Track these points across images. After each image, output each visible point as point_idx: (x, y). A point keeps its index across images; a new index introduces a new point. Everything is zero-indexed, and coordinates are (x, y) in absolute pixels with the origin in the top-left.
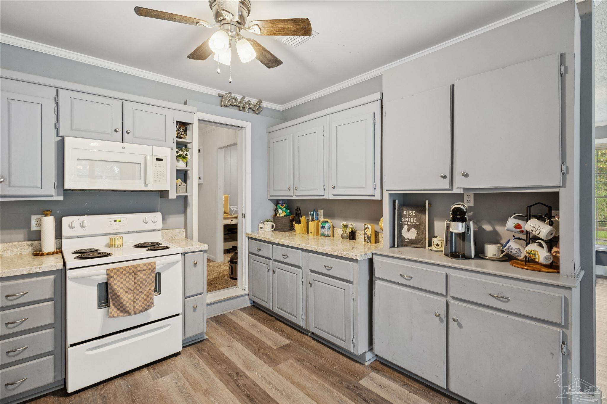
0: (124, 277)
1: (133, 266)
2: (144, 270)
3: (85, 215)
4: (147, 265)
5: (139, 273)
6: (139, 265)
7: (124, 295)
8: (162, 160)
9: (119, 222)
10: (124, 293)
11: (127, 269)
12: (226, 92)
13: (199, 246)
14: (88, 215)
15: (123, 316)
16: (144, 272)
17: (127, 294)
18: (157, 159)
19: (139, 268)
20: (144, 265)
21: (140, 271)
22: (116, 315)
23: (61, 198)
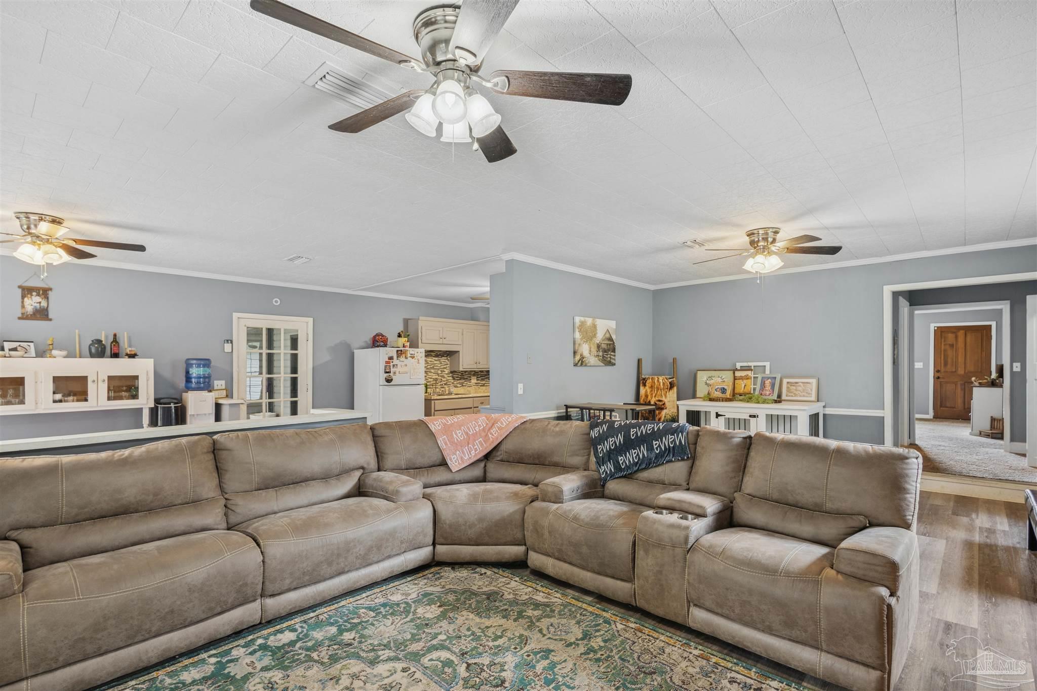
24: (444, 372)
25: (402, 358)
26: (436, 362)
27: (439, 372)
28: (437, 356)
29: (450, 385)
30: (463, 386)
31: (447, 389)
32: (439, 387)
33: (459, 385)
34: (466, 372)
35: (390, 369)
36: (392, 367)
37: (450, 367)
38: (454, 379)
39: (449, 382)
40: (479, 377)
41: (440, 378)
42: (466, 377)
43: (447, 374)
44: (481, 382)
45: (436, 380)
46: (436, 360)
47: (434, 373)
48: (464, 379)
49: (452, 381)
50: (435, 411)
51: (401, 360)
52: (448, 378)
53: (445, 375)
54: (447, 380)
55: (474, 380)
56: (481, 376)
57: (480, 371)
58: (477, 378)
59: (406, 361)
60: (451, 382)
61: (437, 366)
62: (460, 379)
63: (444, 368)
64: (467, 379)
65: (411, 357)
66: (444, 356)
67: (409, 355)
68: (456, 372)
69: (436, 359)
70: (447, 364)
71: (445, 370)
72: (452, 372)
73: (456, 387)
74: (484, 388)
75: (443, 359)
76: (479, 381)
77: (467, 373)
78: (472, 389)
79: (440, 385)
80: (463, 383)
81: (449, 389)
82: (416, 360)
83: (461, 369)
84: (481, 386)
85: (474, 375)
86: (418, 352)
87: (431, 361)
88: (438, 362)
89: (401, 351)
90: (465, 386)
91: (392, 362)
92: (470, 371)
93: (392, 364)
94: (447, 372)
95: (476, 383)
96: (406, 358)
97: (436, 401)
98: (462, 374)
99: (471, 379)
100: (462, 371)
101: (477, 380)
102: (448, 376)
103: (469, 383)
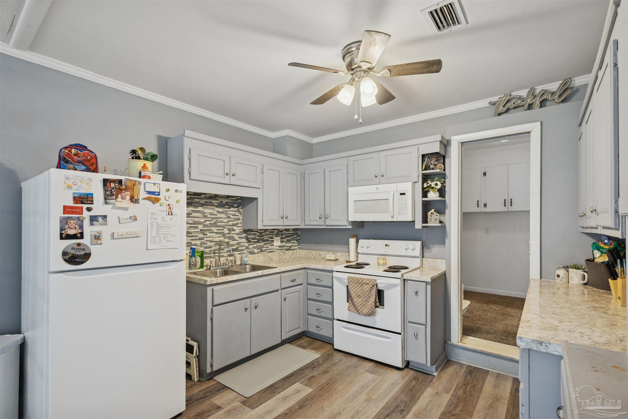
0: (356, 285)
1: (361, 279)
2: (368, 284)
3: (370, 239)
4: (370, 280)
5: (364, 285)
6: (365, 279)
7: (356, 298)
8: (404, 194)
9: (389, 246)
10: (356, 296)
11: (357, 280)
12: (500, 97)
13: (420, 276)
14: (373, 239)
15: (356, 313)
16: (368, 285)
17: (358, 298)
18: (401, 194)
19: (364, 282)
20: (368, 280)
21: (364, 283)
22: (352, 310)
23: (350, 227)
24: (234, 230)
25: (123, 201)
26: (219, 215)
27: (226, 231)
28: (221, 205)
29: (243, 250)
30: (262, 251)
31: (238, 257)
32: (226, 254)
33: (256, 251)
34: (266, 230)
35: (81, 227)
36: (86, 223)
37: (244, 223)
38: (249, 241)
39: (242, 246)
40: (285, 238)
41: (227, 240)
42: (266, 238)
43: (237, 234)
44: (287, 245)
45: (220, 243)
46: (219, 212)
47: (216, 233)
48: (264, 241)
49: (247, 245)
50: (213, 306)
51: (118, 204)
52: (240, 240)
53: (235, 236)
54: (238, 244)
55: (277, 242)
56: (287, 237)
57: (286, 230)
58: (282, 238)
59: (133, 209)
60: (244, 246)
61: (221, 222)
62: (258, 242)
63: (233, 225)
64: (267, 240)
65: (148, 199)
66: (233, 207)
67: (143, 195)
68: (252, 231)
69: (221, 210)
70: (238, 219)
71: (235, 228)
72: (245, 231)
73: (252, 253)
74: (290, 252)
75: (232, 211)
76: (284, 244)
77: (267, 232)
78: (275, 256)
79: (228, 251)
80: (262, 247)
81: (242, 257)
82: (165, 208)
83: (260, 227)
84: (287, 250)
85: (277, 235)
86: (168, 190)
87: (210, 214)
88: (223, 216)
89: (120, 182)
90: (266, 251)
91: (89, 209)
92: (272, 230)
93: (86, 215)
94: (237, 231)
95: (279, 246)
96: (133, 200)
97: (215, 288)
98: (261, 233)
99: (273, 241)
100: (260, 230)
101: (282, 242)
102: (240, 238)
103: (270, 247)
